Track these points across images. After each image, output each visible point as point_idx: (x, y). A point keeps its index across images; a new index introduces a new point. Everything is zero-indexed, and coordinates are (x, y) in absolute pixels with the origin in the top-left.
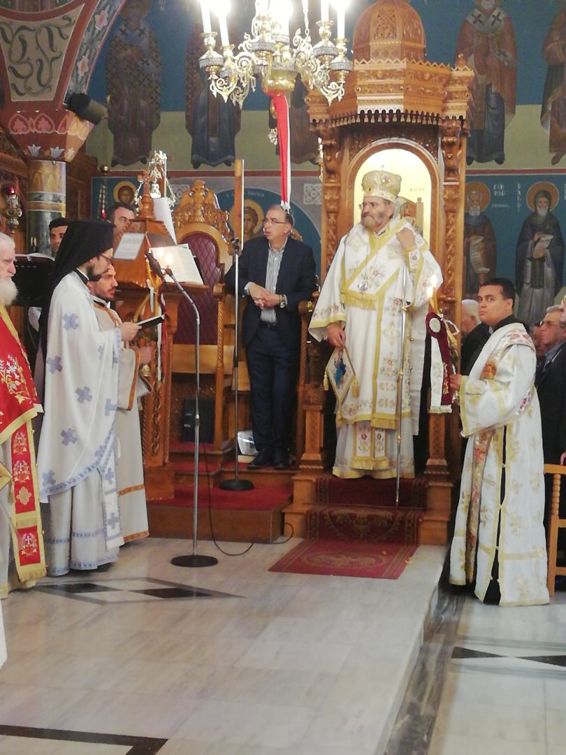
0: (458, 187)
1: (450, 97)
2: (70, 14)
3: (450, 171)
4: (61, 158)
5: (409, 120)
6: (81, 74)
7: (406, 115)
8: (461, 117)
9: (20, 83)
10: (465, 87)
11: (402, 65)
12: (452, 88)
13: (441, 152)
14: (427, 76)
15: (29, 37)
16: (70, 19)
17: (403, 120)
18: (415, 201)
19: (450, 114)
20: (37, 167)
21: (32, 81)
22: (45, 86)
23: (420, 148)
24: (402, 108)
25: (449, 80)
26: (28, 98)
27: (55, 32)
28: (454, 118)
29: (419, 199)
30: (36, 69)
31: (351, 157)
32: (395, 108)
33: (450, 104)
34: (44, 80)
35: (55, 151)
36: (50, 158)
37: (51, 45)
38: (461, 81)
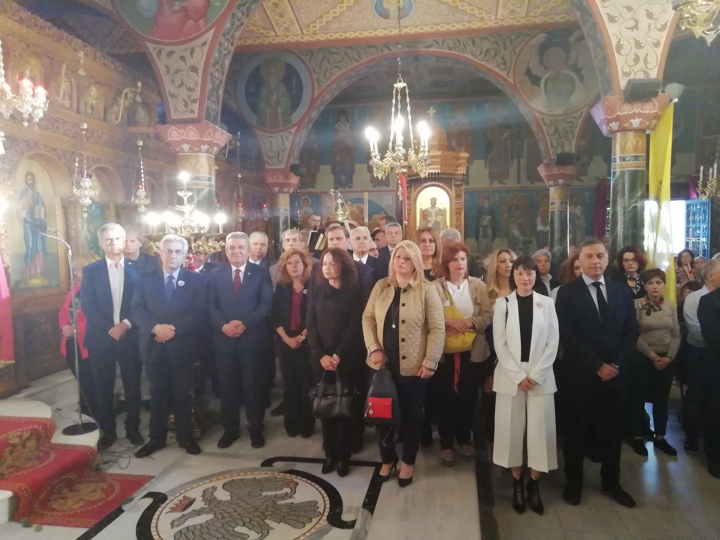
0: (461, 203)
1: (459, 165)
2: (291, 130)
3: (458, 196)
4: (288, 192)
5: (442, 176)
6: (295, 156)
7: (441, 174)
8: (464, 174)
9: (270, 161)
10: (465, 161)
11: (440, 153)
12: (460, 161)
13: (453, 188)
14: (450, 157)
15: (272, 140)
16: (290, 132)
17: (440, 176)
18: (443, 209)
19: (459, 172)
20: (278, 196)
21: (275, 160)
22: (281, 162)
23: (445, 186)
24: (439, 171)
25: (458, 158)
26: (273, 167)
27: (285, 138)
28: (461, 174)
29: (445, 208)
30: (277, 154)
31: (415, 191)
32: (437, 171)
33: (459, 168)
34: (280, 159)
35: (286, 190)
36: (284, 193)
37: (283, 145)
38: (463, 158)
